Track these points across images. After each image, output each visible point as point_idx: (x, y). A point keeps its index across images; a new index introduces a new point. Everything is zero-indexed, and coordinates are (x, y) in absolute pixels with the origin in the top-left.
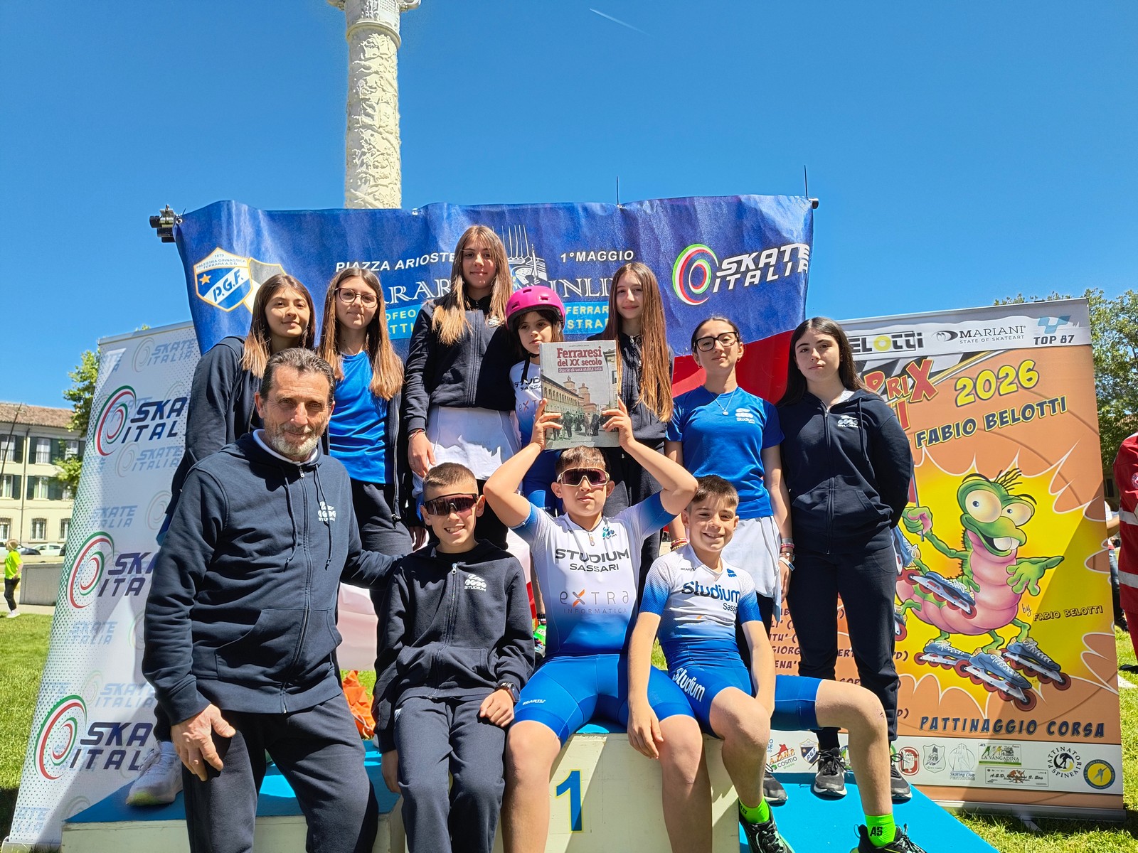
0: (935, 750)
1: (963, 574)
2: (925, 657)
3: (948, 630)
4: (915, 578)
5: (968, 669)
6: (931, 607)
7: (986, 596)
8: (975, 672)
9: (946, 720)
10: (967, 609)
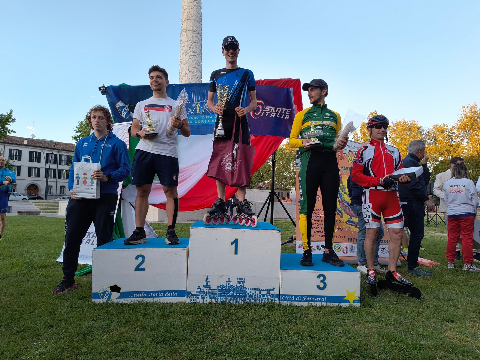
0: (352, 247)
2: (348, 223)
3: (352, 216)
4: (344, 203)
6: (348, 210)
9: (354, 239)
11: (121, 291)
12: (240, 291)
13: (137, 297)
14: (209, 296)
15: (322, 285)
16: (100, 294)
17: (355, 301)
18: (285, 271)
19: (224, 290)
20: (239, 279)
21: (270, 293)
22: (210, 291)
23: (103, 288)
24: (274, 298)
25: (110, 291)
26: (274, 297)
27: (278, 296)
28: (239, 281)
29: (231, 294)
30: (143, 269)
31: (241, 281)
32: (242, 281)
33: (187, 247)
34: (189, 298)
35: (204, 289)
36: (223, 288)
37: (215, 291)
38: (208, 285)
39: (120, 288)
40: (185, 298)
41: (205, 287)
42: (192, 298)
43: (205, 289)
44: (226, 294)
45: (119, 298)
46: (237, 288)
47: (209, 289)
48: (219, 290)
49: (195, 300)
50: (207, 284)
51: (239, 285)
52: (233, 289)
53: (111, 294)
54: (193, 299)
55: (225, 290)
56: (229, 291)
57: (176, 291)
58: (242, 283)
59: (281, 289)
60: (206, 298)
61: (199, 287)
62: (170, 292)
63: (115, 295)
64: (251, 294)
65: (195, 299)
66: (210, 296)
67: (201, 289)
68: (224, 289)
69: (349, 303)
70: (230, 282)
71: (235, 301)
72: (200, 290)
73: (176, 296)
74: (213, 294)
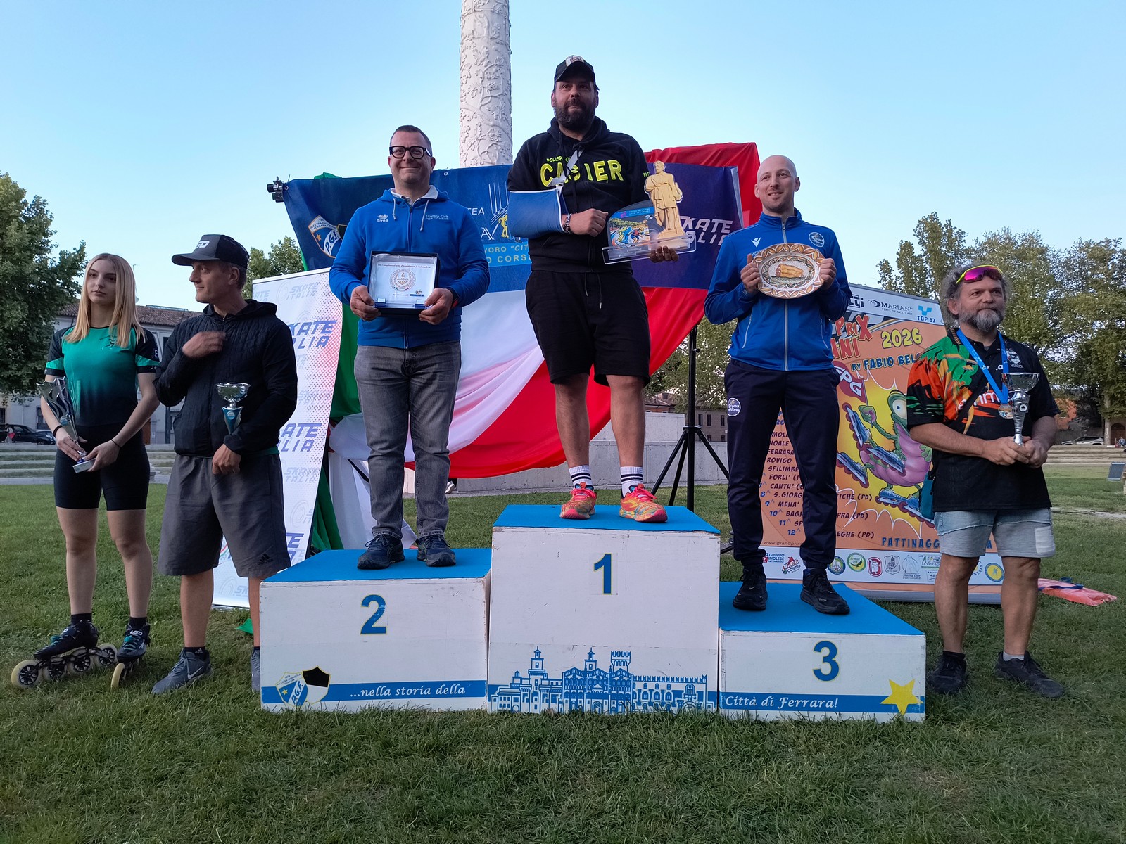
0: (893, 559)
1: (896, 449)
2: (881, 499)
3: (891, 483)
4: (870, 449)
5: (906, 507)
6: (881, 469)
7: (911, 463)
8: (911, 510)
9: (897, 540)
10: (901, 471)
11: (331, 682)
12: (619, 683)
13: (369, 698)
14: (543, 695)
15: (826, 669)
16: (281, 690)
17: (911, 708)
18: (731, 633)
19: (579, 680)
20: (617, 653)
21: (694, 689)
22: (545, 682)
23: (287, 675)
24: (704, 699)
25: (303, 682)
26: (705, 697)
27: (716, 696)
28: (617, 658)
29: (595, 691)
30: (382, 630)
31: (621, 658)
32: (623, 658)
33: (487, 576)
34: (495, 700)
35: (529, 679)
36: (577, 677)
37: (557, 684)
38: (540, 668)
39: (327, 676)
40: (485, 699)
41: (532, 673)
42: (501, 699)
43: (533, 678)
44: (585, 690)
45: (324, 699)
46: (611, 677)
47: (542, 679)
48: (567, 682)
49: (508, 706)
50: (537, 667)
51: (616, 669)
52: (601, 677)
53: (306, 690)
54: (502, 702)
55: (582, 682)
56: (593, 682)
57: (463, 684)
58: (624, 663)
59: (722, 678)
60: (536, 700)
61: (517, 673)
62: (449, 684)
63: (316, 693)
64: (647, 690)
65: (509, 702)
66: (545, 696)
67: (522, 679)
68: (579, 677)
69: (895, 714)
70: (593, 661)
71: (607, 706)
72: (521, 681)
73: (461, 696)
74: (552, 691)
